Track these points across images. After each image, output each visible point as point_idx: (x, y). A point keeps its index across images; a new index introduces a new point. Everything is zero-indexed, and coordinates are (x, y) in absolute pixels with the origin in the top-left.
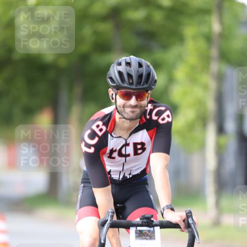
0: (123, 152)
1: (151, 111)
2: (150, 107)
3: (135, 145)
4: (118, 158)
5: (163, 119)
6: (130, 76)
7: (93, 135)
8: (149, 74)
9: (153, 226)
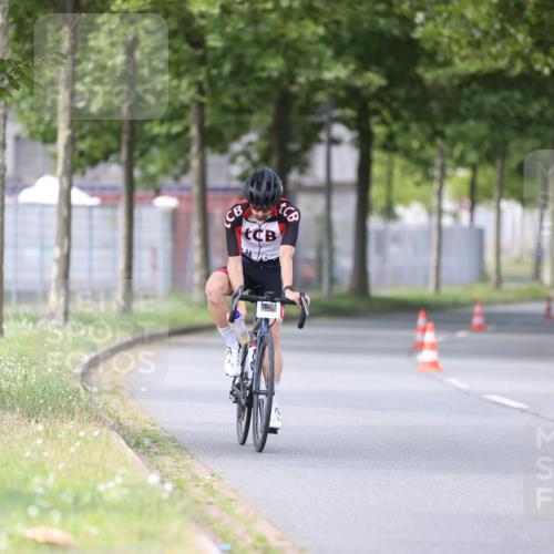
0: (257, 235)
2: (284, 205)
4: (253, 240)
5: (291, 218)
7: (232, 214)
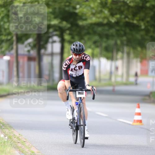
0: (75, 69)
1: (84, 57)
2: (83, 55)
3: (79, 67)
4: (74, 71)
5: (87, 59)
6: (77, 49)
7: (66, 65)
8: (82, 49)
9: (83, 91)
